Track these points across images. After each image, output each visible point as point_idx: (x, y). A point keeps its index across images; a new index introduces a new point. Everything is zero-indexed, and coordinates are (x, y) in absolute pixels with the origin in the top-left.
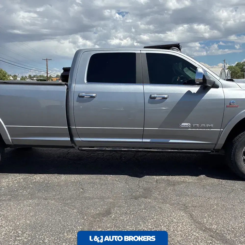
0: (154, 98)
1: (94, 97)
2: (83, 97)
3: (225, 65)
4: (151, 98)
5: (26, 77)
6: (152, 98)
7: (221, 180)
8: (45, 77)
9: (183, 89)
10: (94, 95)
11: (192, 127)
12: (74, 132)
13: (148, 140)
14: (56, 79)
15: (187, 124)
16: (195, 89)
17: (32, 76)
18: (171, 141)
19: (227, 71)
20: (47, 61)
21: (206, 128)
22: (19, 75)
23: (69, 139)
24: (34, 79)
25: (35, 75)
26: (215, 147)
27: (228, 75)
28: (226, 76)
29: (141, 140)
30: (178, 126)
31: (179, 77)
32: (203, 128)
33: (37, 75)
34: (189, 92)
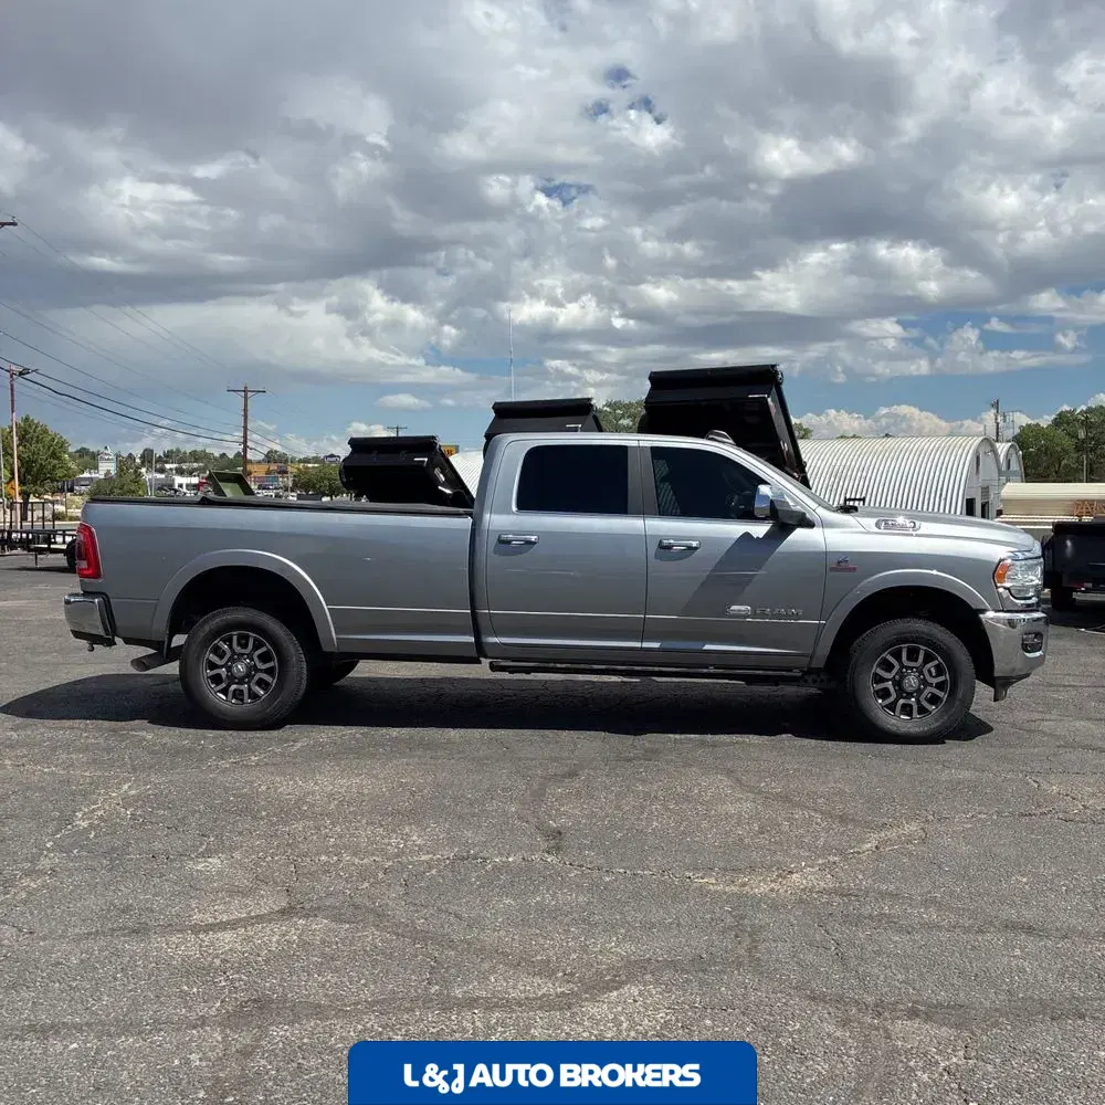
0: (669, 547)
1: (534, 543)
2: (509, 542)
3: (998, 424)
4: (662, 547)
5: (130, 456)
6: (664, 548)
7: (824, 742)
8: (215, 459)
9: (734, 529)
10: (533, 538)
11: (754, 615)
12: (483, 623)
13: (656, 645)
14: (265, 467)
15: (743, 608)
16: (759, 530)
17: (159, 453)
18: (707, 647)
19: (1002, 448)
20: (246, 398)
21: (787, 617)
22: (109, 451)
23: (472, 639)
24: (168, 466)
25: (172, 451)
26: (810, 663)
27: (1009, 467)
28: (999, 470)
29: (638, 645)
30: (724, 613)
31: (736, 497)
32: (779, 616)
33: (178, 451)
34: (747, 536)
